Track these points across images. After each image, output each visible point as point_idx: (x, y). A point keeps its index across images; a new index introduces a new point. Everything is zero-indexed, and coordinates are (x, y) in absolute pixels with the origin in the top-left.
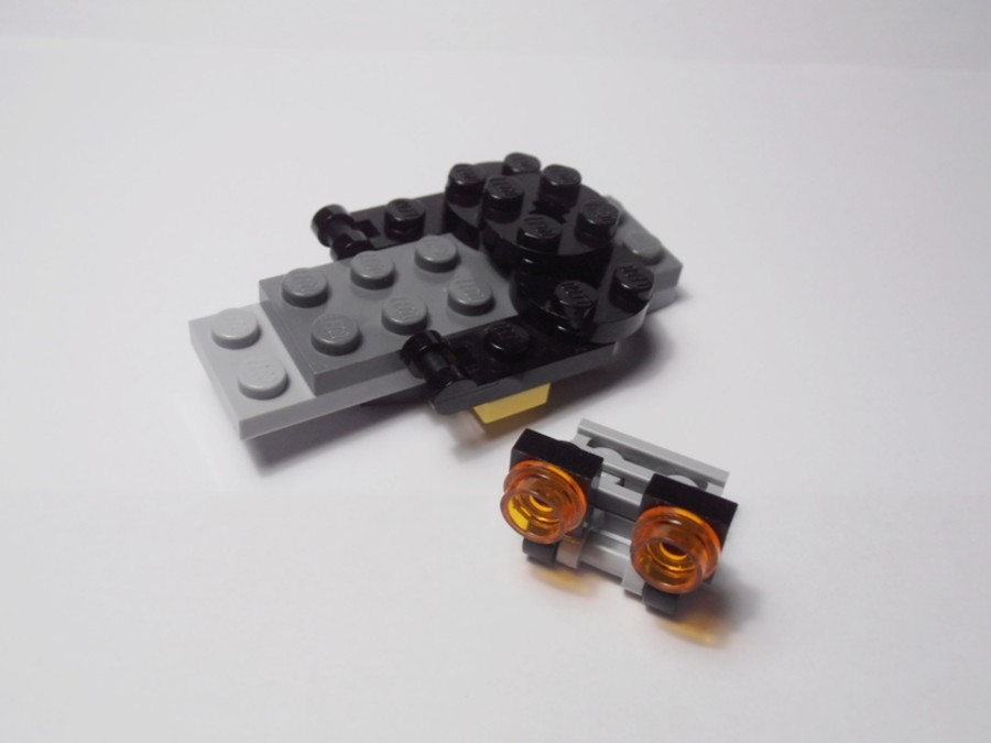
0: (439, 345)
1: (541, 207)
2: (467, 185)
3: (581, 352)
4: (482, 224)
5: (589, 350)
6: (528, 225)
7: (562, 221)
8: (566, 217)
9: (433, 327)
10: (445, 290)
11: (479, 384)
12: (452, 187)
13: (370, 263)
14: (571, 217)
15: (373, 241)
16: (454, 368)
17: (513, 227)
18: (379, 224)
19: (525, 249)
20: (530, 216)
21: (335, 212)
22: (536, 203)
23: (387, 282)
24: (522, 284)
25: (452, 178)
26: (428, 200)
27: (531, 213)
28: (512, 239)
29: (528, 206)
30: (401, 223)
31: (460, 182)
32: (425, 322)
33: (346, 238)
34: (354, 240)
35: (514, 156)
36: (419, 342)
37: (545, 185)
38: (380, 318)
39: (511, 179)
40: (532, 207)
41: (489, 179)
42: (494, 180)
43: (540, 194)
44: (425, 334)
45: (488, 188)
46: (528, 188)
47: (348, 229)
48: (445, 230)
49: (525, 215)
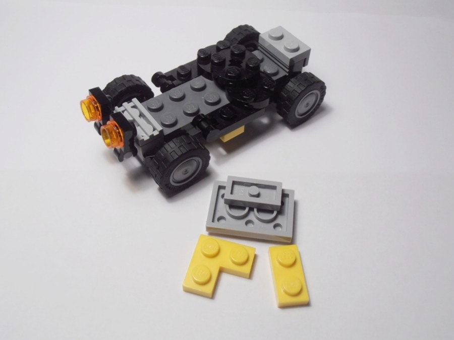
0: (205, 118)
1: (233, 63)
2: (205, 57)
3: (253, 113)
4: (212, 71)
5: (256, 112)
6: (229, 70)
7: (239, 66)
8: (241, 64)
9: (201, 112)
10: (203, 98)
11: (220, 130)
12: (199, 58)
13: (176, 92)
14: (243, 64)
15: (175, 82)
16: (211, 126)
18: (175, 76)
19: (228, 79)
20: (229, 67)
21: (160, 75)
22: (230, 61)
23: (182, 98)
24: (230, 91)
25: (198, 55)
26: (191, 64)
28: (224, 77)
29: (228, 63)
30: (183, 75)
31: (202, 57)
32: (198, 111)
33: (166, 84)
34: (168, 84)
35: (220, 43)
36: (198, 119)
37: (232, 54)
38: (182, 112)
39: (220, 53)
40: (229, 63)
41: (212, 55)
42: (214, 55)
43: (231, 57)
44: (199, 115)
45: (212, 58)
46: (227, 55)
47: (165, 80)
48: (199, 75)
49: (227, 67)
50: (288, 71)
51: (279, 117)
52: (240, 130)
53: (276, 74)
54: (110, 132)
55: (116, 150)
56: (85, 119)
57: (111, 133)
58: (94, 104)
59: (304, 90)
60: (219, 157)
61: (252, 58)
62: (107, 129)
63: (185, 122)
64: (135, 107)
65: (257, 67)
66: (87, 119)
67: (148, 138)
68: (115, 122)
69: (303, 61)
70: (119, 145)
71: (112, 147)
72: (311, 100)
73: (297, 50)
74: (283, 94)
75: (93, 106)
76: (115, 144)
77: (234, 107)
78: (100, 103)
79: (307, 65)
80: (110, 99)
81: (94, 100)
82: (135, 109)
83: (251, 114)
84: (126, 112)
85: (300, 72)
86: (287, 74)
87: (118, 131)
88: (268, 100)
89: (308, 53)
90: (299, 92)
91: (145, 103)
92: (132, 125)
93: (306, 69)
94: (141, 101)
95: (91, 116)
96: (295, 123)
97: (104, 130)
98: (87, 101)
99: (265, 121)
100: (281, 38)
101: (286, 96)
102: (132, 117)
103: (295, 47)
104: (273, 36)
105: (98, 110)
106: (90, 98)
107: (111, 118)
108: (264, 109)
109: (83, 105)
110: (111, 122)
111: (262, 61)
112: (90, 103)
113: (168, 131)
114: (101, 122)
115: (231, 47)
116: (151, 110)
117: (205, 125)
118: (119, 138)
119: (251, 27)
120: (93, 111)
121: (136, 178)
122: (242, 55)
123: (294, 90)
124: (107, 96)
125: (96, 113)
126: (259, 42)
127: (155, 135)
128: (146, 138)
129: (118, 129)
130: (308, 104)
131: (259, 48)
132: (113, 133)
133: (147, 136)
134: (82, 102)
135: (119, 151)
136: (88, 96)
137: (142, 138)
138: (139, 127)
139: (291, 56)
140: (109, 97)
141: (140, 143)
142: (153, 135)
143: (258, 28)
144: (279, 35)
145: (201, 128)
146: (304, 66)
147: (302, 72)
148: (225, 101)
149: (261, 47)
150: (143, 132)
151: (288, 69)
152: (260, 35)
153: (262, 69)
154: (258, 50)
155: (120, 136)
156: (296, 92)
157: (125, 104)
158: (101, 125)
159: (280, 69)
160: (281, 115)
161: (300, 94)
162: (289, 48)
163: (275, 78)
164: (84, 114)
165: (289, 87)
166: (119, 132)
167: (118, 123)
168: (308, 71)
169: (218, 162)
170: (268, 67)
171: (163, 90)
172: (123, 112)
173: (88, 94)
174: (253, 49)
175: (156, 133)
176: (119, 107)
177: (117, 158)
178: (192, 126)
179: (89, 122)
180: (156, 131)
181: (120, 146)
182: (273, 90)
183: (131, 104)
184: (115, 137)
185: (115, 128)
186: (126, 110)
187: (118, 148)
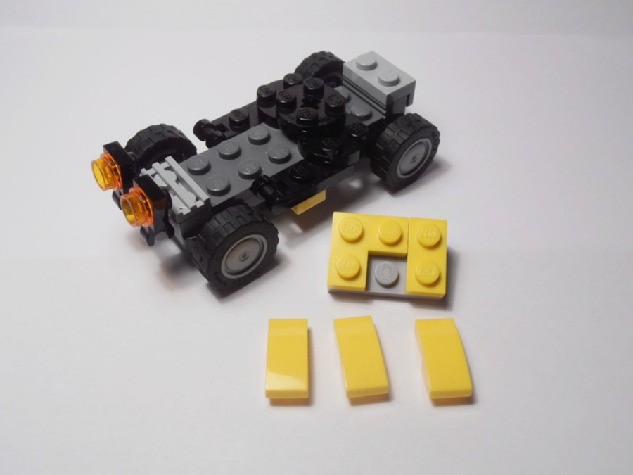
0: (269, 181)
1: (307, 103)
2: (267, 96)
3: (338, 172)
4: (278, 116)
6: (301, 113)
7: (317, 108)
8: (319, 105)
9: (264, 173)
10: (266, 153)
12: (260, 98)
13: (228, 147)
14: (322, 105)
15: (226, 134)
17: (294, 115)
18: (227, 124)
19: (301, 126)
20: (301, 109)
21: (205, 123)
22: (303, 101)
23: (236, 155)
24: (304, 143)
26: (248, 107)
27: (302, 107)
28: (294, 122)
29: (299, 103)
30: (237, 122)
31: (264, 96)
32: (260, 171)
33: (213, 135)
34: (217, 136)
35: (288, 76)
36: (259, 182)
37: (306, 90)
38: (237, 174)
39: (289, 90)
40: (302, 103)
41: (278, 92)
42: (280, 93)
43: (304, 95)
44: (261, 177)
45: (278, 97)
46: (298, 93)
47: (212, 131)
48: (260, 122)
49: (299, 108)
50: (385, 112)
51: (376, 178)
52: (320, 197)
53: (368, 117)
54: (134, 203)
55: (143, 230)
56: (98, 188)
57: (134, 205)
58: (110, 165)
59: (407, 139)
60: (292, 237)
61: (334, 96)
62: (129, 199)
63: (240, 187)
64: (170, 168)
65: (340, 109)
66: (101, 187)
67: (189, 211)
68: (140, 189)
69: (406, 98)
70: (147, 222)
71: (137, 225)
72: (418, 152)
73: (397, 82)
74: (378, 145)
75: (110, 168)
76: (142, 220)
77: (310, 164)
78: (118, 163)
79: (412, 103)
80: (133, 159)
81: (111, 160)
82: (169, 172)
83: (335, 173)
84: (157, 176)
85: (402, 114)
86: (384, 117)
87: (144, 201)
88: (358, 153)
89: (411, 87)
90: (400, 142)
91: (184, 163)
92: (165, 193)
93: (410, 110)
94: (179, 159)
95: (107, 183)
96: (398, 186)
97: (125, 202)
98: (101, 161)
99: (356, 184)
100: (374, 67)
101: (382, 148)
102: (166, 183)
103: (393, 78)
104: (363, 64)
105: (117, 174)
106: (105, 158)
107: (135, 184)
108: (352, 167)
109: (95, 166)
110: (135, 190)
111: (348, 100)
112: (105, 164)
113: (216, 201)
114: (122, 191)
115: (304, 81)
116: (192, 173)
117: (269, 191)
118: (147, 212)
119: (330, 53)
120: (109, 176)
121: (174, 270)
122: (319, 92)
123: (393, 140)
124: (129, 153)
125: (113, 178)
126: (344, 74)
127: (198, 206)
128: (186, 211)
129: (144, 198)
130: (414, 158)
131: (344, 82)
132: (139, 205)
133: (187, 208)
134: (94, 163)
135: (147, 231)
136: (101, 155)
137: (180, 211)
138: (176, 196)
139: (388, 91)
140: (133, 156)
141: (177, 218)
142: (195, 206)
143: (339, 55)
144: (370, 63)
145: (264, 194)
146: (407, 105)
147: (405, 114)
148: (298, 157)
149: (346, 81)
150: (183, 204)
151: (385, 110)
152: (344, 64)
153: (348, 111)
154: (343, 85)
155: (148, 209)
156: (396, 142)
157: (156, 165)
158: (121, 194)
159: (374, 111)
160: (377, 174)
161: (401, 145)
162: (385, 80)
163: (367, 123)
164: (97, 181)
165: (386, 136)
166: (146, 204)
167: (144, 191)
168: (413, 112)
169: (290, 244)
170: (356, 109)
171: (209, 145)
172: (153, 176)
173: (102, 151)
174: (335, 84)
175: (200, 204)
176: (147, 169)
177: (145, 241)
178: (251, 193)
179: (104, 190)
180: (200, 201)
181: (149, 224)
182: (364, 138)
183: (165, 165)
184: (141, 211)
185: (141, 198)
186: (157, 173)
187: (146, 226)
